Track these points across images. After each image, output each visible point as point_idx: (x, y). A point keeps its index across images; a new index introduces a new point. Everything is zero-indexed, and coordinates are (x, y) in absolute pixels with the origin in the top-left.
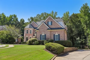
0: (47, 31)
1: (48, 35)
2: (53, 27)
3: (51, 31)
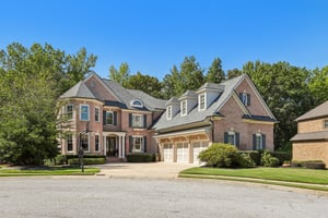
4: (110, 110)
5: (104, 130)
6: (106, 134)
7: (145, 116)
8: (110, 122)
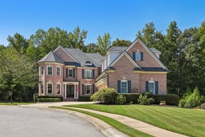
0: (134, 74)
1: (136, 83)
2: (145, 64)
3: (141, 74)
4: (71, 67)
5: (64, 81)
6: (66, 83)
7: (93, 71)
8: (71, 75)
